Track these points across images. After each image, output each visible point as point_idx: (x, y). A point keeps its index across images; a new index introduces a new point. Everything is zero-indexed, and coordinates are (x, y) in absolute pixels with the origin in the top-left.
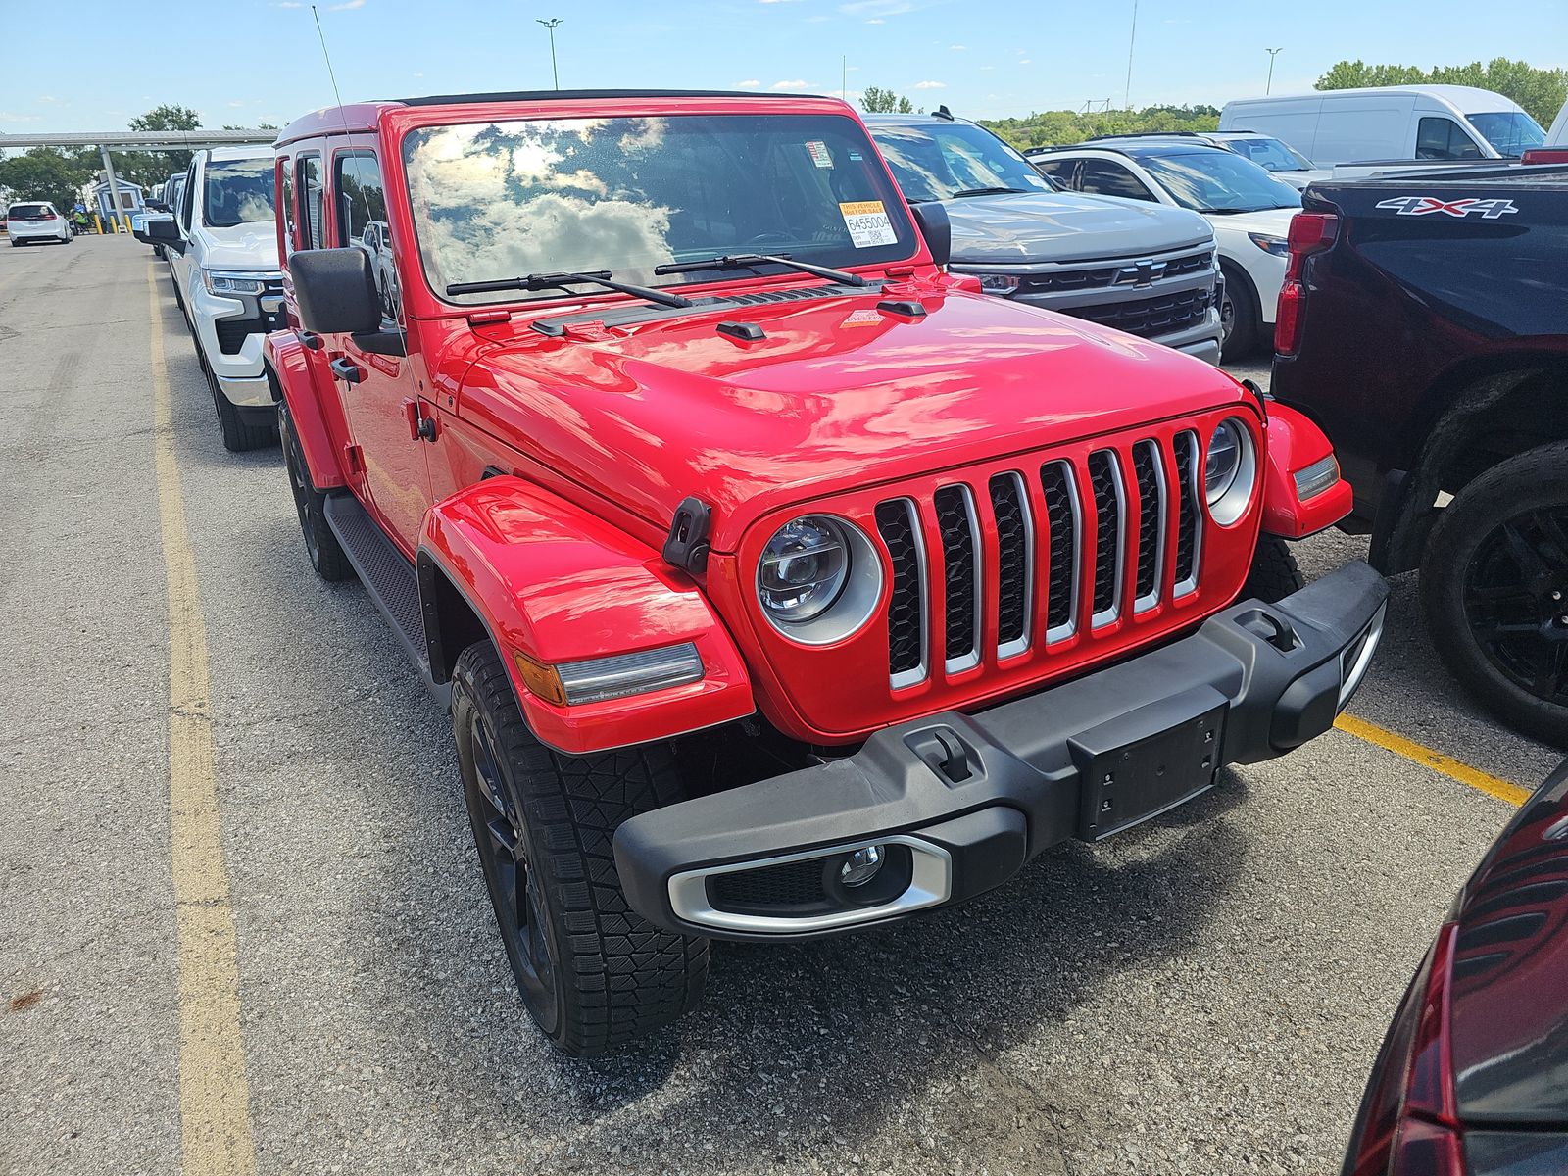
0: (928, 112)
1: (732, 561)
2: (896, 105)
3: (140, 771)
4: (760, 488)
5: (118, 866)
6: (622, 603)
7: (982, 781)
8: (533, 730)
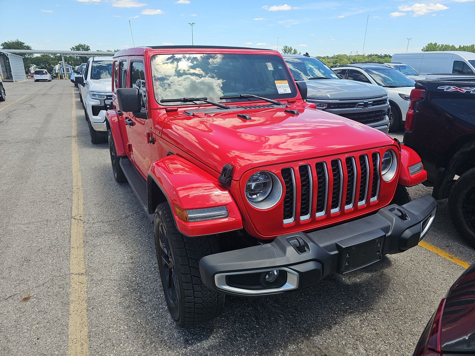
0: (302, 54)
1: (238, 183)
2: (293, 51)
3: (62, 235)
4: (247, 162)
5: (55, 261)
6: (205, 194)
7: (309, 253)
8: (178, 229)
